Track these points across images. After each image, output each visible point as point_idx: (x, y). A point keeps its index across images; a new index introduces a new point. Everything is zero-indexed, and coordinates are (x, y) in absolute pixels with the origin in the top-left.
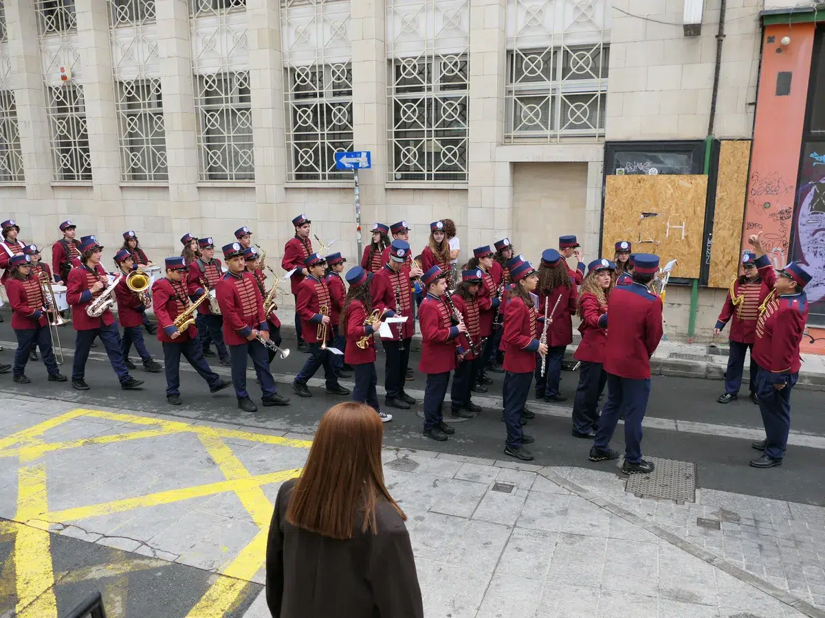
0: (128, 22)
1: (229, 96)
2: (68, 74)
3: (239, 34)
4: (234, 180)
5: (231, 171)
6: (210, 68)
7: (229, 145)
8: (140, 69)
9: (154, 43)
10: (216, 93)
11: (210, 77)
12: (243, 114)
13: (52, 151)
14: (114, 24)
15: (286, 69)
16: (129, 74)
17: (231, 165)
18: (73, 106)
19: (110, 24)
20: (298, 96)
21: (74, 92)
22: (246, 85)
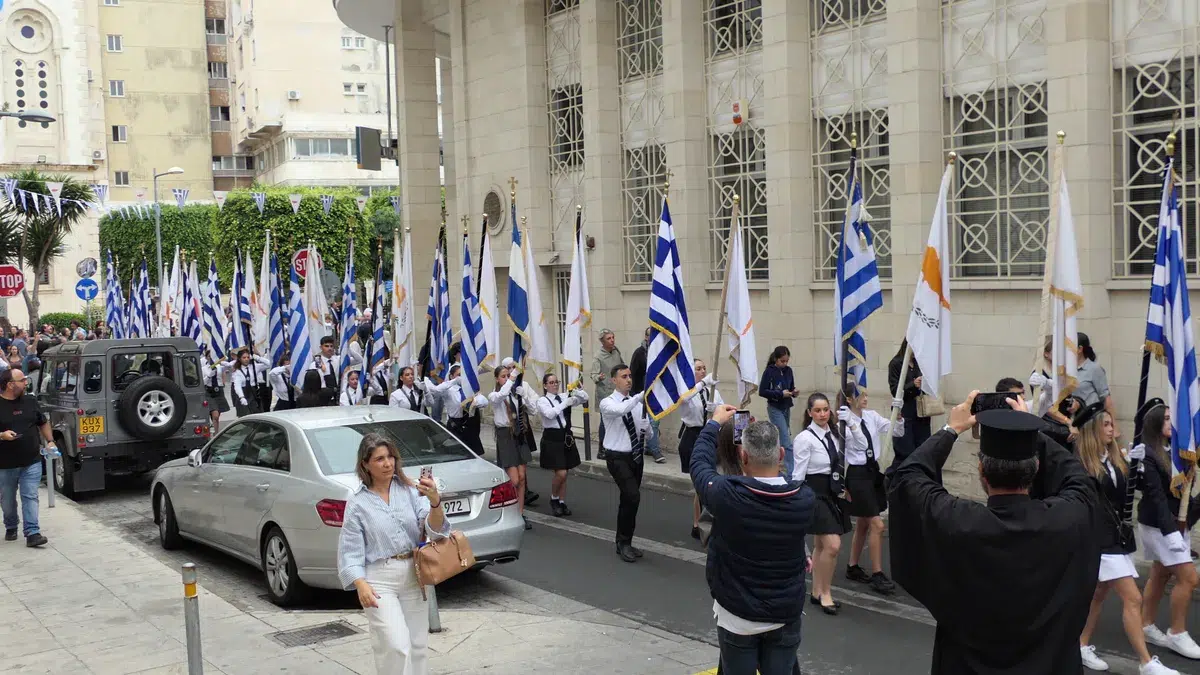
0: (840, 23)
1: (1008, 127)
2: (743, 114)
3: (1030, 21)
4: (1009, 277)
5: (1004, 259)
6: (973, 83)
7: (1003, 216)
8: (855, 97)
9: (880, 52)
10: (982, 124)
11: (973, 98)
12: (1031, 159)
13: (712, 234)
14: (819, 29)
15: (1118, 72)
16: (836, 107)
17: (1004, 251)
18: (748, 162)
19: (812, 29)
20: (1139, 119)
21: (751, 140)
22: (1039, 106)
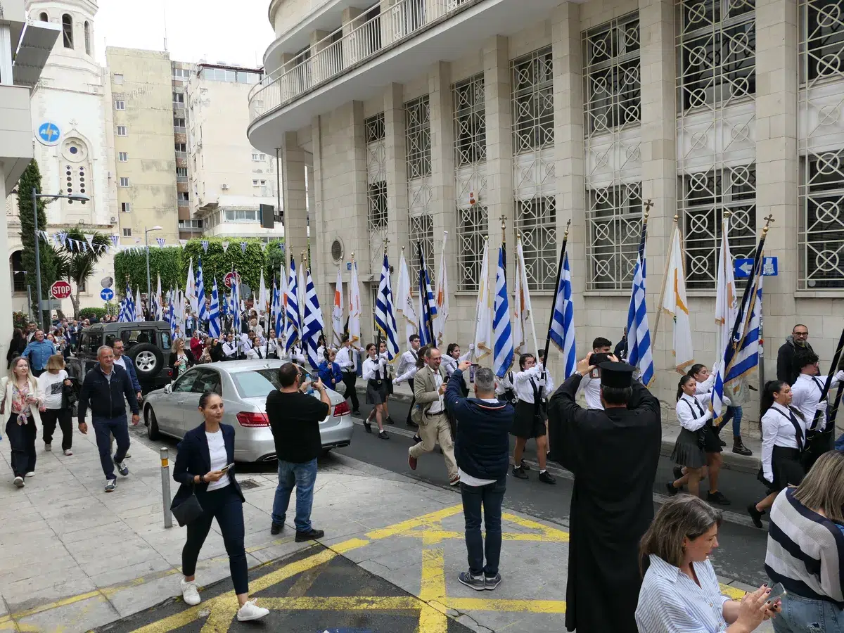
0: (529, 149)
1: (620, 207)
2: (476, 198)
3: (633, 148)
4: (621, 290)
5: (618, 280)
6: (602, 182)
7: (618, 255)
8: (537, 189)
9: (550, 165)
10: (607, 205)
11: (602, 190)
12: (633, 224)
13: (458, 264)
14: (517, 152)
15: (680, 177)
16: (527, 194)
17: (618, 275)
18: (478, 225)
19: (514, 152)
20: (691, 203)
21: (480, 213)
22: (637, 196)
